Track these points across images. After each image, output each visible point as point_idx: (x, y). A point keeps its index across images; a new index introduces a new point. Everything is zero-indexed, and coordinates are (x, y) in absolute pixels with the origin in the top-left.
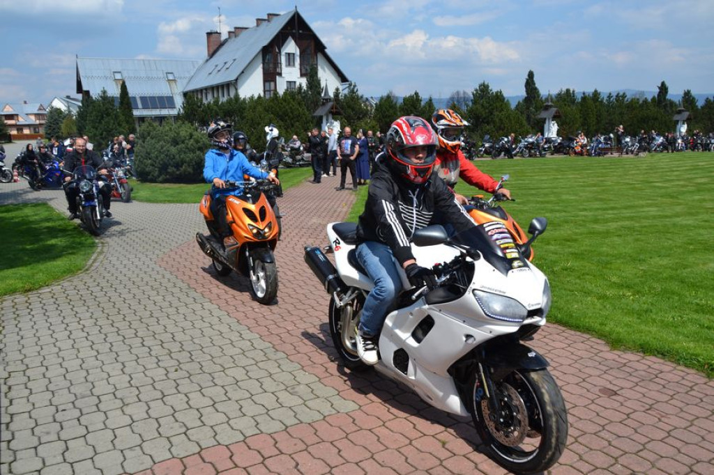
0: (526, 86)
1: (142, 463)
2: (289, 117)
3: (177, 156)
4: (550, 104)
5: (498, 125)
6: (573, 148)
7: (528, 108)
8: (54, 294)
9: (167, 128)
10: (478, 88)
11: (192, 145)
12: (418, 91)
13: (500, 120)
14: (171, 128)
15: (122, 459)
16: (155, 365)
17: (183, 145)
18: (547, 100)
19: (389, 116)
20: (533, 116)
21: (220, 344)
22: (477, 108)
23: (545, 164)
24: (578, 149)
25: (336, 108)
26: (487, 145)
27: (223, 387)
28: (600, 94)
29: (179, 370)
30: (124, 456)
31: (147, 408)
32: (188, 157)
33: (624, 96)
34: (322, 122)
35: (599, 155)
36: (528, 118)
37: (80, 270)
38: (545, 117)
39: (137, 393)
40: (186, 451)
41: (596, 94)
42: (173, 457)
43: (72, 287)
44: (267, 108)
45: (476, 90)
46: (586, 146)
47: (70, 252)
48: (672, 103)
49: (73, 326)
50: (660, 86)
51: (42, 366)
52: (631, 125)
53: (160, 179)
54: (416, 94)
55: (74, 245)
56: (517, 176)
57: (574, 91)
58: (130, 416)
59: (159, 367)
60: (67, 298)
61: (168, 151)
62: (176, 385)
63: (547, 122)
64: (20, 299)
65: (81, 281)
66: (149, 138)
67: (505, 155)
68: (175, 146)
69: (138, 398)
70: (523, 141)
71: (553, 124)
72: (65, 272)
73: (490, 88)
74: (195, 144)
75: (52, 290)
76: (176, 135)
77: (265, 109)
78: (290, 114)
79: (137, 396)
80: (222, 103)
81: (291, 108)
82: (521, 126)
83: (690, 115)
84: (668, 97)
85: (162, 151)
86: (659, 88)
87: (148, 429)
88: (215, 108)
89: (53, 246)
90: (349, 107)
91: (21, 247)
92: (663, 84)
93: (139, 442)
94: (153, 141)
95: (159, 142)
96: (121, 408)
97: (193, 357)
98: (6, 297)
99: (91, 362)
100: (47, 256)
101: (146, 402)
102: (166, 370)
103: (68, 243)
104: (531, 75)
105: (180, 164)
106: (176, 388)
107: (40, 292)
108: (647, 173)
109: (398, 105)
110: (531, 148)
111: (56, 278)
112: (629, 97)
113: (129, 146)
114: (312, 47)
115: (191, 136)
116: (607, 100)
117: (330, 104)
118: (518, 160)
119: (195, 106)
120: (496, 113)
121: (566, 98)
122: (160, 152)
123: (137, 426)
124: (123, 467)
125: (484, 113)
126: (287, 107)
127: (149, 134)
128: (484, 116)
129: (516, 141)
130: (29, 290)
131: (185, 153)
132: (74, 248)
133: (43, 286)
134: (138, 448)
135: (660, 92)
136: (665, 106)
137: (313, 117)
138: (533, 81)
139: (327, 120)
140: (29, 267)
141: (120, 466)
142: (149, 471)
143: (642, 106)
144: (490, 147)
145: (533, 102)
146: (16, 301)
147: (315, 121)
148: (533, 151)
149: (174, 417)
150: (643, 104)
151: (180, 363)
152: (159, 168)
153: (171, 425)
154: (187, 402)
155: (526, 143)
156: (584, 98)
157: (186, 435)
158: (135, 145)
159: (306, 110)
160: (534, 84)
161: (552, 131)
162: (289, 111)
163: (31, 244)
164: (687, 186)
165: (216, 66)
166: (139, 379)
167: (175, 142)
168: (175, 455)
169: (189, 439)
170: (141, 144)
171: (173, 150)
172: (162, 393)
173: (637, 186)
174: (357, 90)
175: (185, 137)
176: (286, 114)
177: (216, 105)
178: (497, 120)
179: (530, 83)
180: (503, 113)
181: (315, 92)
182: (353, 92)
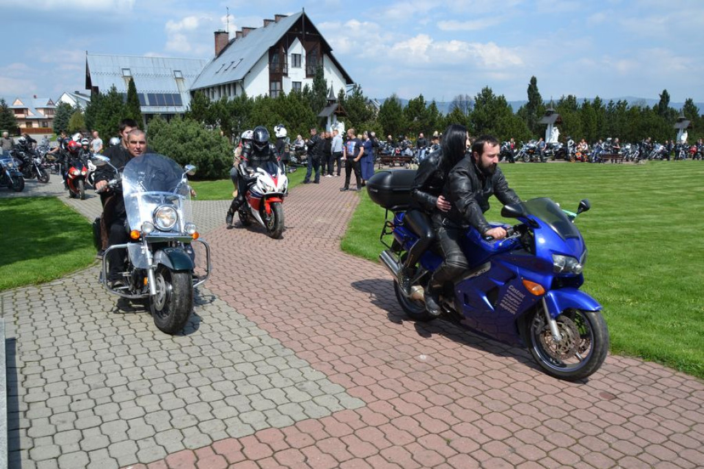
0: (528, 92)
1: (156, 454)
2: (295, 117)
3: (184, 154)
4: (552, 109)
5: (500, 129)
7: (530, 114)
8: (66, 287)
9: (175, 125)
10: (481, 93)
11: (199, 142)
12: (422, 95)
13: (503, 124)
14: (178, 126)
15: (136, 449)
16: (167, 359)
17: (190, 143)
18: (549, 106)
19: (393, 119)
20: (535, 122)
21: (229, 340)
22: (480, 113)
23: (546, 169)
24: (579, 155)
25: (341, 110)
27: (232, 381)
28: (601, 101)
29: (190, 364)
30: (138, 446)
31: (159, 400)
32: (194, 154)
33: (625, 103)
34: (327, 123)
35: (599, 161)
36: (530, 123)
37: (91, 263)
38: (547, 122)
39: (150, 385)
40: (198, 443)
41: (598, 101)
42: (186, 449)
43: (84, 281)
44: (273, 108)
45: (479, 95)
46: (586, 152)
47: (81, 245)
48: (673, 112)
49: (86, 318)
50: (661, 94)
51: (56, 356)
52: (631, 133)
54: (421, 97)
55: (84, 239)
56: (519, 181)
57: (575, 98)
58: (143, 408)
59: (170, 360)
60: (78, 291)
61: (176, 148)
62: (187, 379)
63: (548, 128)
64: (33, 290)
65: (92, 274)
66: (157, 134)
67: (506, 159)
68: (182, 144)
69: (151, 390)
70: (524, 146)
71: (555, 130)
72: (76, 265)
73: (493, 93)
74: (202, 142)
75: (64, 282)
76: (183, 132)
77: (271, 109)
78: (296, 115)
79: (150, 388)
80: (230, 102)
81: (296, 109)
82: (523, 130)
83: (690, 124)
84: (670, 105)
85: (169, 148)
86: (661, 96)
87: (161, 421)
88: (223, 107)
89: (62, 238)
90: (353, 108)
91: (32, 239)
92: (665, 92)
93: (152, 433)
94: (162, 138)
95: (166, 139)
96: (134, 399)
97: (203, 352)
98: (20, 288)
99: (104, 354)
100: (58, 249)
101: (158, 395)
102: (177, 363)
103: (78, 237)
104: (534, 81)
105: (187, 160)
106: (187, 381)
107: (52, 284)
108: (646, 181)
109: (403, 108)
110: (533, 153)
111: (68, 270)
112: (630, 104)
114: (319, 49)
115: (198, 134)
116: (608, 107)
117: (335, 106)
118: (518, 164)
119: (202, 105)
120: (498, 117)
121: (568, 104)
123: (150, 418)
124: (137, 457)
125: (486, 118)
126: (293, 108)
127: (157, 131)
128: (487, 120)
129: (518, 146)
130: (42, 282)
131: (192, 150)
132: (83, 242)
133: (55, 279)
134: (151, 439)
135: (661, 101)
136: (666, 115)
137: (318, 118)
138: (535, 87)
139: (332, 121)
140: (41, 260)
141: (134, 456)
142: (162, 462)
143: (642, 114)
145: (535, 108)
146: (28, 292)
147: (320, 122)
148: (534, 157)
149: (186, 409)
150: (643, 112)
151: (191, 358)
153: (183, 418)
154: (198, 396)
155: (527, 148)
156: (586, 105)
157: (198, 427)
159: (311, 111)
160: (537, 90)
161: (553, 136)
162: (295, 111)
163: (42, 237)
164: (687, 194)
165: (223, 65)
166: (150, 371)
167: (183, 140)
168: (187, 446)
169: (200, 431)
171: (181, 147)
172: (174, 386)
173: (637, 193)
174: (362, 92)
175: (192, 135)
176: (291, 114)
177: (224, 104)
178: (499, 124)
179: (533, 89)
180: (505, 118)
181: (321, 93)
182: (357, 93)
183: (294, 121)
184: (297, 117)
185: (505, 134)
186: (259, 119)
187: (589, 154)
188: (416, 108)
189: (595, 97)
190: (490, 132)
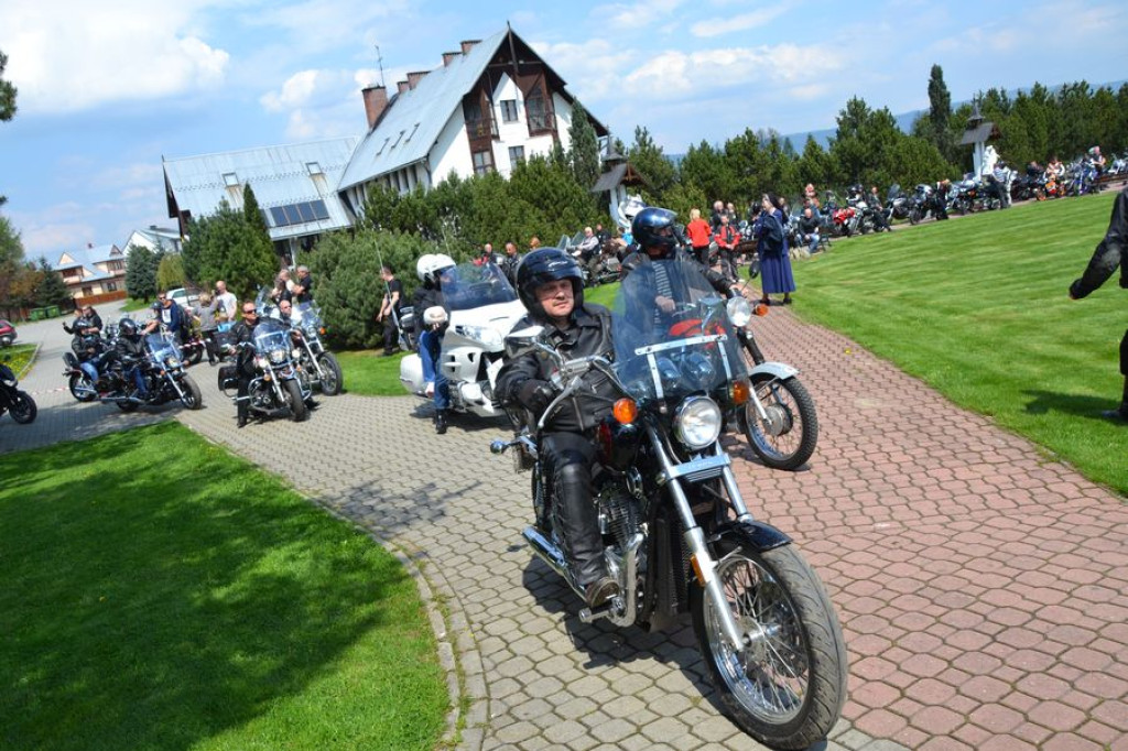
0: (930, 93)
2: (552, 200)
4: (979, 117)
5: (894, 165)
6: (1043, 186)
7: (940, 130)
10: (846, 110)
12: (750, 128)
13: (897, 157)
18: (965, 111)
19: (712, 178)
20: (950, 143)
22: (852, 145)
24: (1052, 187)
25: (633, 174)
26: (897, 202)
28: (1045, 90)
33: (1083, 86)
34: (610, 202)
35: (1091, 190)
36: (942, 147)
38: (971, 141)
41: (1039, 92)
45: (843, 113)
53: (372, 341)
54: (748, 133)
57: (1003, 92)
63: (977, 149)
66: (338, 267)
67: (932, 215)
70: (953, 186)
71: (990, 151)
73: (867, 107)
76: (388, 255)
77: (507, 192)
78: (553, 195)
80: (429, 193)
81: (552, 184)
82: (935, 162)
85: (368, 288)
88: (421, 202)
90: (643, 170)
91: (199, 596)
94: (348, 272)
95: (358, 274)
104: (937, 73)
110: (974, 197)
113: (299, 289)
116: (1060, 98)
117: (621, 168)
118: (956, 221)
120: (886, 147)
121: (993, 103)
122: (365, 291)
125: (864, 150)
126: (546, 184)
127: (336, 261)
128: (867, 155)
137: (592, 195)
138: (942, 83)
139: (618, 197)
144: (903, 205)
145: (947, 119)
147: (596, 201)
148: (977, 202)
152: (366, 321)
155: (963, 190)
156: (1021, 101)
158: (312, 285)
159: (576, 185)
160: (945, 87)
161: (988, 162)
163: (219, 580)
170: (324, 282)
174: (651, 140)
175: (404, 256)
176: (545, 196)
177: (422, 197)
178: (891, 158)
179: (937, 88)
180: (899, 144)
181: (588, 151)
182: (643, 143)
183: (551, 207)
184: (555, 199)
185: (904, 173)
186: (489, 213)
187: (1066, 182)
188: (745, 154)
189: (1032, 86)
190: (877, 174)
